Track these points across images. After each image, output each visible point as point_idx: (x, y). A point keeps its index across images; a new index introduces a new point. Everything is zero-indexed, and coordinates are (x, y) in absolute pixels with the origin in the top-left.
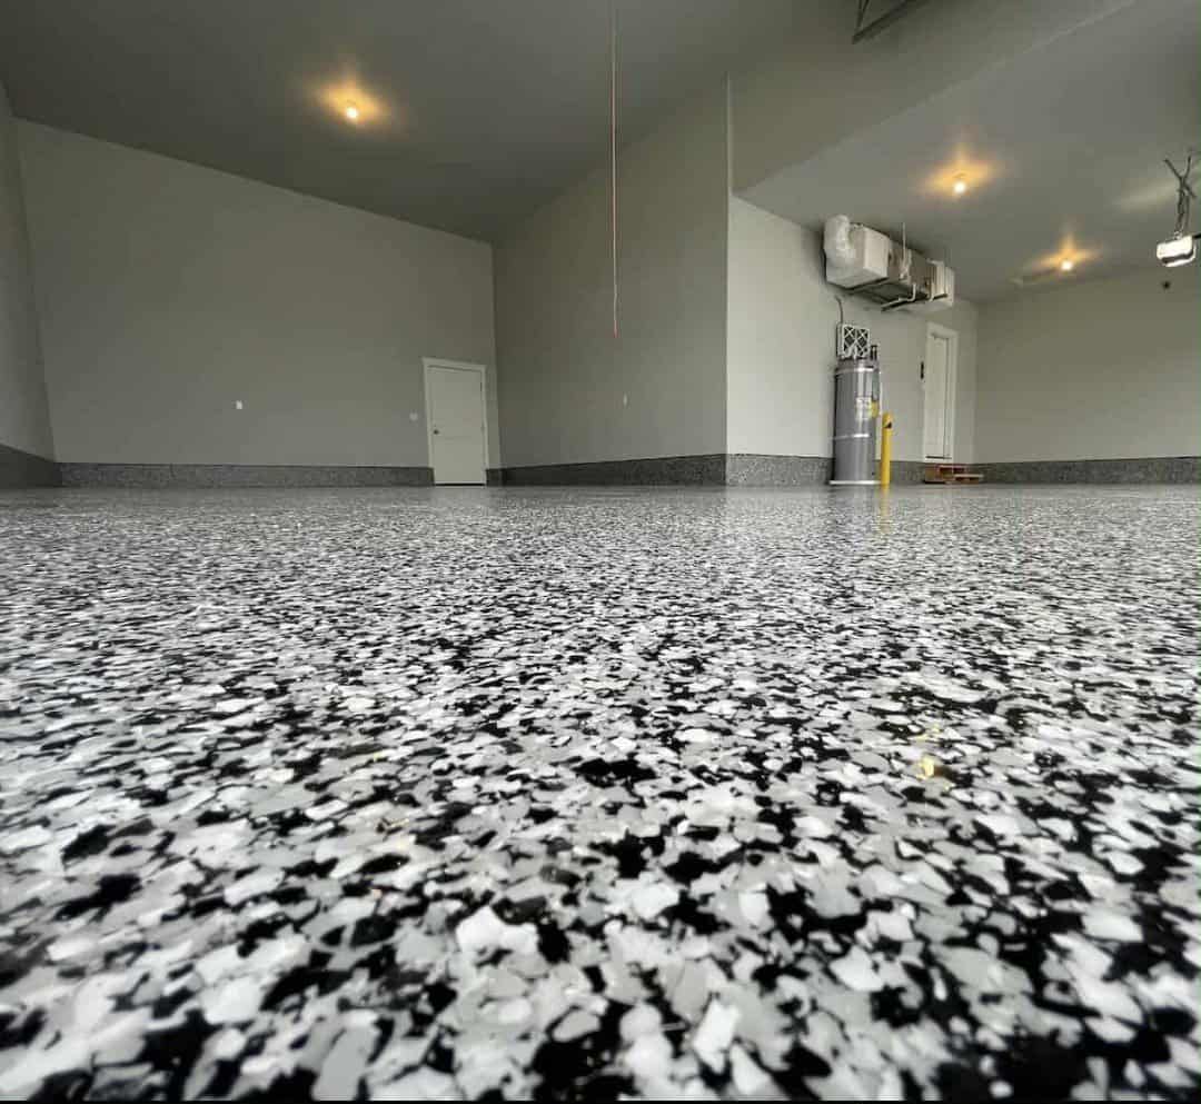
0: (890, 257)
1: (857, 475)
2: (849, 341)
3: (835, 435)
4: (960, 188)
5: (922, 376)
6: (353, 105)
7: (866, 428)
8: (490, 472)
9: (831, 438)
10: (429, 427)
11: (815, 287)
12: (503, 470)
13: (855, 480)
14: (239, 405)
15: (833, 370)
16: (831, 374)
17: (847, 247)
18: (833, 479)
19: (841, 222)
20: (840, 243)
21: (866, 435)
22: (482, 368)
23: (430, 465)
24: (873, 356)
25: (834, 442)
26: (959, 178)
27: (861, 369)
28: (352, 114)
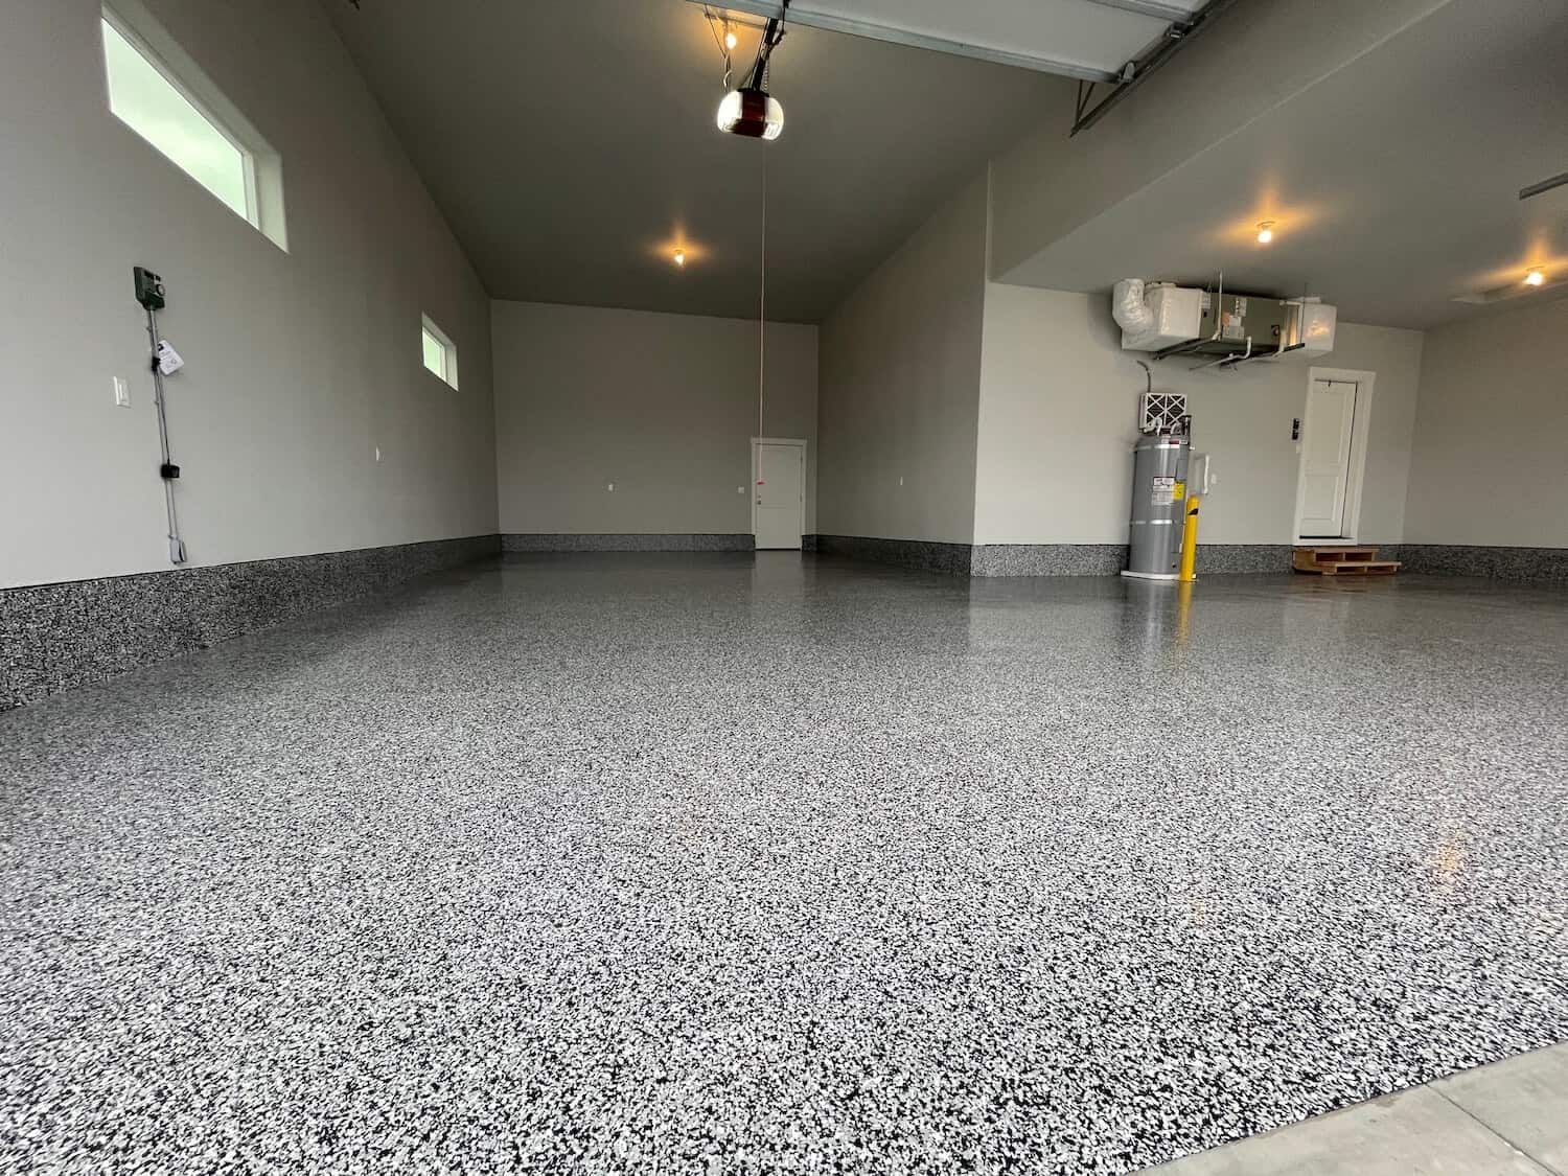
0: (1205, 314)
1: (1155, 567)
2: (1155, 411)
3: (1131, 520)
4: (1265, 237)
5: (1295, 437)
6: (680, 252)
7: (1169, 513)
8: (806, 538)
9: (1128, 524)
10: (753, 497)
11: (1108, 356)
12: (817, 535)
13: (1151, 572)
14: (611, 487)
15: (1133, 446)
16: (1131, 450)
17: (1139, 312)
18: (1127, 568)
19: (1130, 285)
20: (1131, 308)
21: (1168, 522)
22: (803, 442)
23: (753, 533)
24: (1185, 428)
25: (1131, 526)
26: (1264, 226)
27: (1164, 446)
28: (680, 259)
